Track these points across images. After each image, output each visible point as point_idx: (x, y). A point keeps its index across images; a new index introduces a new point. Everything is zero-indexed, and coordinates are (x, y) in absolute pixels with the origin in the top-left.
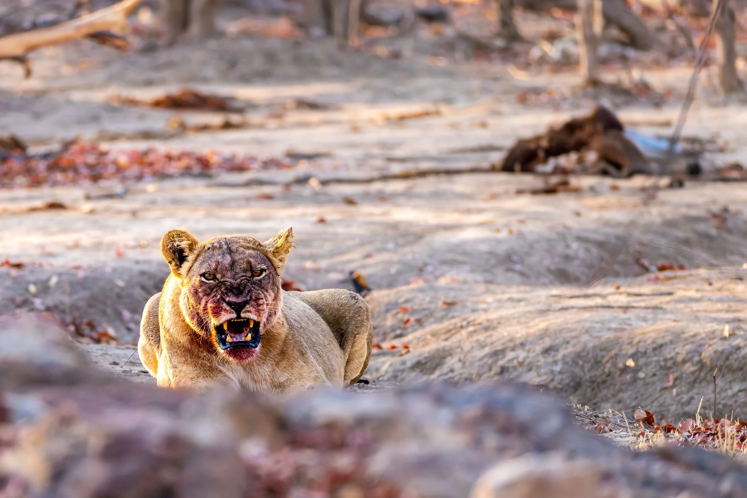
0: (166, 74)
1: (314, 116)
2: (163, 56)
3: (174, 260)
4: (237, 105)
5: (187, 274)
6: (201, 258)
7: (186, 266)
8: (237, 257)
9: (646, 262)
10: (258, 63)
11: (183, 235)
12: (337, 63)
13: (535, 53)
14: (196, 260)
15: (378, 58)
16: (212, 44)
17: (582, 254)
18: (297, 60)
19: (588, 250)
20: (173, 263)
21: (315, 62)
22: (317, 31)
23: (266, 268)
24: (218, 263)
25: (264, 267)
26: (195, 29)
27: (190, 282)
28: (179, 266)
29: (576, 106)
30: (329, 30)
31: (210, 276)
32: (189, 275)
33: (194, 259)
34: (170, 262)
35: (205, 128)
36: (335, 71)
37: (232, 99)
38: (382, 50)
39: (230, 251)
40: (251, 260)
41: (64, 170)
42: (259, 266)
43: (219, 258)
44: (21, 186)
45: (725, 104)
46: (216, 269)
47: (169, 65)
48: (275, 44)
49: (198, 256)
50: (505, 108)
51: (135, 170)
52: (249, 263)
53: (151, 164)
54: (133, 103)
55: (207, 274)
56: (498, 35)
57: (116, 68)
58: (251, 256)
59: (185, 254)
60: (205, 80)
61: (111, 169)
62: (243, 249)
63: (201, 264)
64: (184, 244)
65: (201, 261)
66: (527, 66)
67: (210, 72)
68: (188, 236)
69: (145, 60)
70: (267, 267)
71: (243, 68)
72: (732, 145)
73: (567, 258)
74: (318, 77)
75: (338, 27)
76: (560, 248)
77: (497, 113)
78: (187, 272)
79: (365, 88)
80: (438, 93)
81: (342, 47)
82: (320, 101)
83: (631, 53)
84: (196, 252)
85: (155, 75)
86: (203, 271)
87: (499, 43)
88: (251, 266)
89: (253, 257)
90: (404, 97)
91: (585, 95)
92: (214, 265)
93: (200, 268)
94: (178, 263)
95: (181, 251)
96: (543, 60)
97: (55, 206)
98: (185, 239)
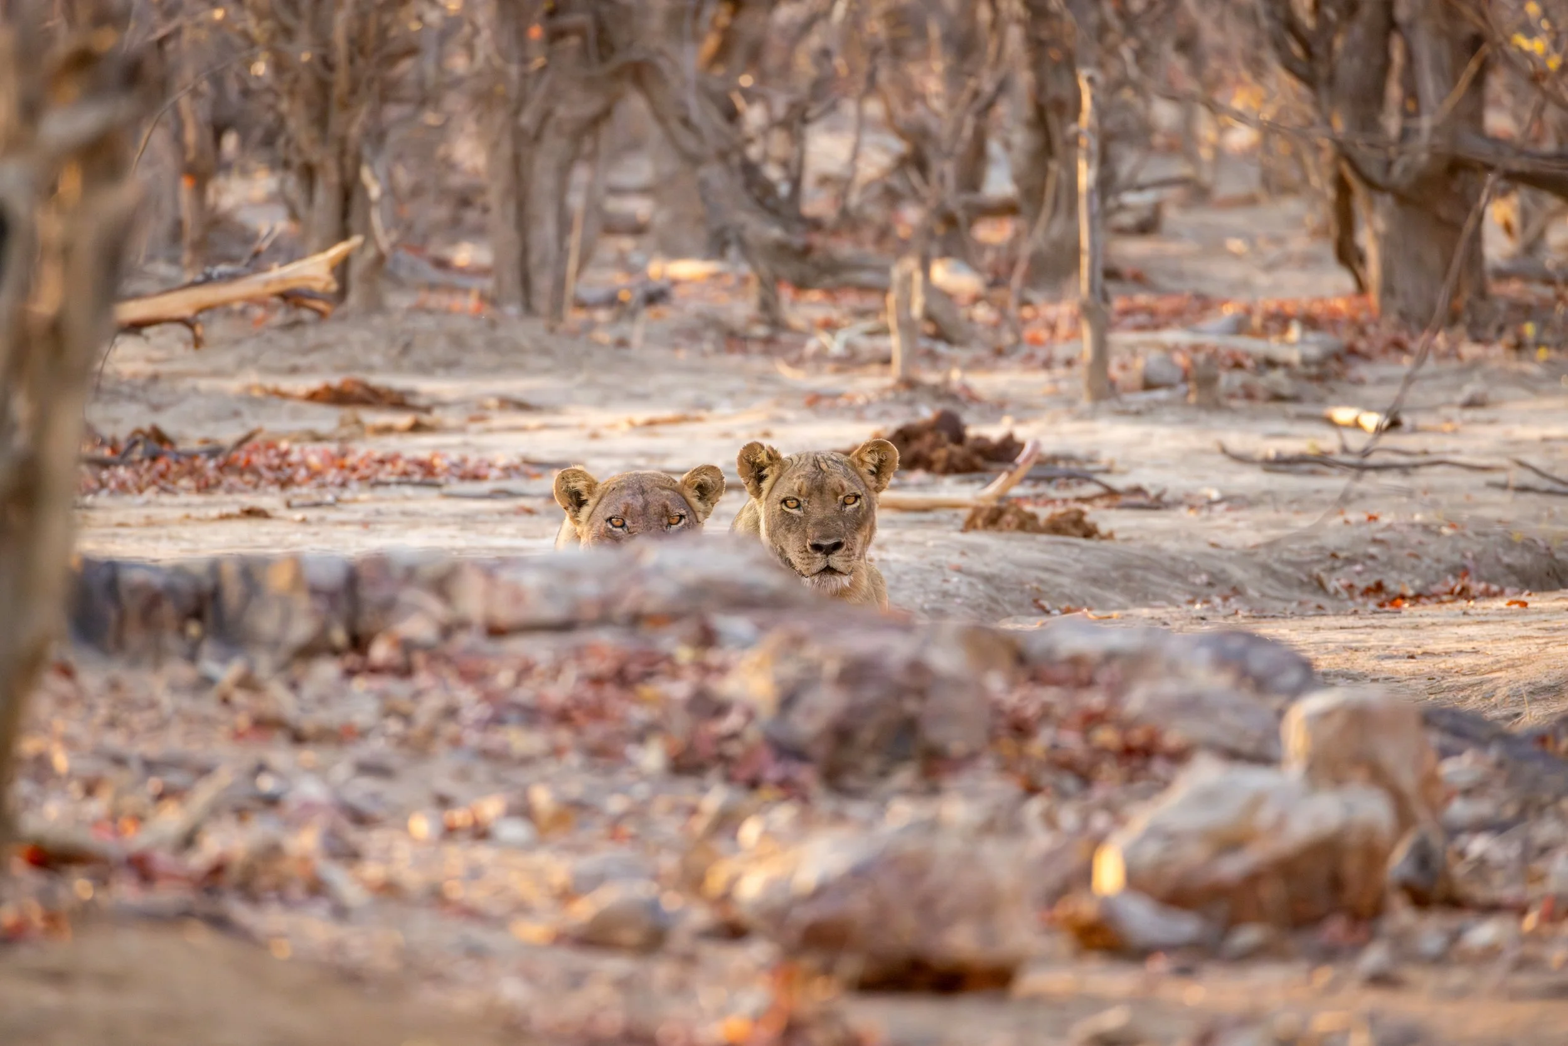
0: (314, 358)
1: (531, 420)
2: (311, 335)
3: (571, 505)
4: (422, 402)
5: (588, 520)
6: (605, 500)
7: (585, 510)
8: (650, 499)
9: (1046, 604)
10: (441, 347)
11: (579, 474)
12: (546, 352)
13: (812, 346)
14: (598, 503)
15: (600, 345)
16: (377, 320)
17: (964, 590)
18: (493, 345)
19: (971, 584)
20: (570, 509)
21: (517, 349)
22: (512, 310)
23: (686, 514)
24: (628, 506)
25: (683, 512)
26: (354, 299)
27: (593, 529)
28: (577, 512)
29: (884, 414)
30: (528, 308)
31: (617, 521)
32: (591, 521)
33: (596, 503)
34: (566, 508)
35: (388, 430)
36: (546, 362)
37: (413, 393)
38: (605, 336)
39: (643, 492)
40: (668, 502)
41: (241, 472)
42: (677, 511)
43: (629, 500)
44: (187, 490)
45: (1092, 416)
46: (625, 513)
47: (319, 347)
48: (462, 324)
49: (601, 498)
50: (790, 415)
51: (332, 475)
52: (665, 507)
53: (354, 469)
54: (283, 396)
55: (614, 518)
56: (759, 321)
57: (248, 349)
58: (667, 497)
59: (584, 498)
60: (370, 369)
61: (302, 473)
62: (658, 489)
63: (607, 506)
64: (580, 485)
65: (605, 504)
66: (798, 363)
67: (376, 359)
68: (586, 476)
69: (288, 340)
70: (687, 512)
71: (419, 354)
72: (1119, 466)
73: (945, 594)
74: (521, 369)
75: (542, 303)
76: (936, 582)
77: (781, 421)
78: (587, 518)
79: (589, 384)
80: (689, 395)
81: (552, 330)
82: (532, 400)
83: (941, 348)
84: (598, 496)
85: (302, 361)
86: (609, 515)
87: (761, 331)
88: (667, 511)
89: (671, 500)
90: (644, 398)
91: (896, 401)
92: (622, 509)
93: (603, 512)
94: (576, 508)
95: (578, 494)
96: (821, 356)
97: (251, 513)
98: (582, 478)
